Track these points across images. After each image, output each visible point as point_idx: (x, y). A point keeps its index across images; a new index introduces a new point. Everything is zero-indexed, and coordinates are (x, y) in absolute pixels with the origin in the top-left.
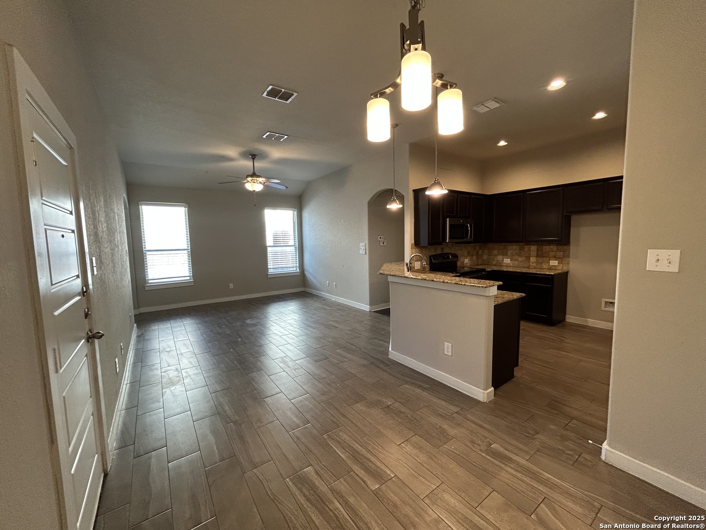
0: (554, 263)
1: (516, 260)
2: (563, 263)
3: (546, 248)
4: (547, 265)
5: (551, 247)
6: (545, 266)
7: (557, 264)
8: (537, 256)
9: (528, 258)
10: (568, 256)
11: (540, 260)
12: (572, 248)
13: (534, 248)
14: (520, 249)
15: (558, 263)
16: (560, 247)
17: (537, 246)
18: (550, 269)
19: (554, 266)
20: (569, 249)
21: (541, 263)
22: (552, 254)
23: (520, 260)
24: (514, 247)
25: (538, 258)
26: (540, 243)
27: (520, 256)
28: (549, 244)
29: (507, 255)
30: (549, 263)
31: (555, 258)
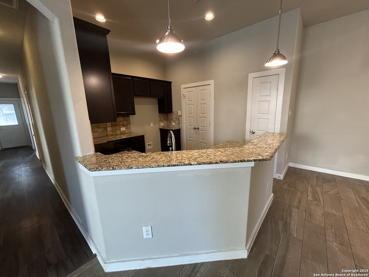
1: (96, 132)
4: (119, 131)
5: (120, 118)
9: (106, 129)
10: (130, 124)
15: (126, 129)
16: (125, 118)
19: (123, 131)
20: (130, 119)
21: (116, 131)
22: (121, 123)
25: (112, 128)
30: (120, 129)
31: (123, 126)
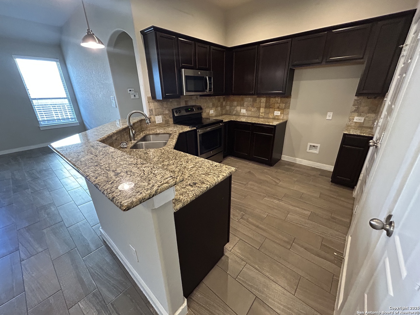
0: (277, 113)
1: (250, 111)
2: (285, 113)
3: (273, 100)
5: (277, 99)
6: (271, 116)
7: (279, 114)
8: (266, 107)
9: (259, 109)
10: (288, 107)
11: (268, 110)
12: (292, 100)
13: (263, 100)
14: (253, 101)
15: (281, 113)
16: (283, 99)
17: (266, 98)
18: (274, 119)
19: (277, 116)
20: (290, 101)
21: (268, 113)
22: (277, 105)
23: (253, 110)
24: (249, 99)
25: (266, 110)
26: (269, 95)
27: (253, 106)
28: (275, 97)
29: (243, 106)
30: (274, 113)
31: (279, 109)
